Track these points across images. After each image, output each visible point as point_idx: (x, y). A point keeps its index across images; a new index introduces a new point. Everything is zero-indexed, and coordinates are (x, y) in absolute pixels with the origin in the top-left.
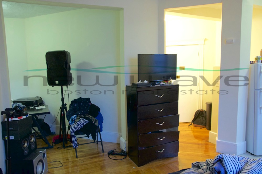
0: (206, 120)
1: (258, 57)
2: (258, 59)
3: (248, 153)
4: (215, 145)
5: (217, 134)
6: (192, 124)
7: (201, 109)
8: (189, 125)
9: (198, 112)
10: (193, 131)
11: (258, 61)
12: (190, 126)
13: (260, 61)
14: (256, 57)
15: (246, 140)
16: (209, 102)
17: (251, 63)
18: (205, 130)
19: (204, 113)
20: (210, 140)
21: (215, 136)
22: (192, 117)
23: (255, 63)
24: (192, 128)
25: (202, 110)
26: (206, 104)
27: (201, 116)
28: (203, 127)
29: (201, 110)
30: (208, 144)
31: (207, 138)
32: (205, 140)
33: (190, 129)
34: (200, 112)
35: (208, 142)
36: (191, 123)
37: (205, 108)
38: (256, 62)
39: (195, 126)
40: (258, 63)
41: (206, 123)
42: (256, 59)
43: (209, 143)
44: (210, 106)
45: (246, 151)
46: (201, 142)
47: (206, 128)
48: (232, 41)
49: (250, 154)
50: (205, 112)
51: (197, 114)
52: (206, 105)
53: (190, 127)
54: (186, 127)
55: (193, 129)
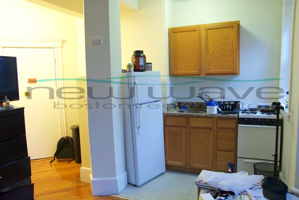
0: (73, 150)
1: (129, 64)
2: (130, 67)
3: (130, 186)
4: (90, 185)
5: (90, 169)
6: (55, 159)
7: (65, 135)
8: (51, 162)
9: (62, 141)
10: (58, 170)
11: (130, 69)
12: (53, 162)
13: (132, 69)
14: (128, 64)
15: (127, 169)
16: (74, 125)
17: (122, 72)
18: (73, 164)
19: (70, 141)
20: (82, 179)
21: (88, 172)
22: (54, 149)
23: (127, 71)
24: (55, 165)
25: (67, 137)
26: (71, 128)
27: (67, 146)
28: (71, 161)
29: (65, 138)
30: (80, 186)
31: (78, 175)
32: (75, 181)
33: (54, 168)
34: (64, 140)
35: (80, 182)
36: (53, 158)
37: (70, 134)
38: (129, 71)
39: (59, 161)
40: (131, 72)
41: (74, 155)
42: (128, 67)
43: (82, 184)
44: (76, 131)
45: (128, 183)
46: (70, 186)
47: (74, 161)
48: (99, 41)
49: (132, 186)
50: (71, 139)
51: (61, 144)
52: (71, 130)
53: (53, 164)
54: (47, 166)
55: (57, 167)
